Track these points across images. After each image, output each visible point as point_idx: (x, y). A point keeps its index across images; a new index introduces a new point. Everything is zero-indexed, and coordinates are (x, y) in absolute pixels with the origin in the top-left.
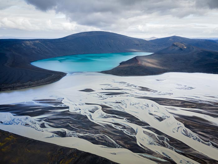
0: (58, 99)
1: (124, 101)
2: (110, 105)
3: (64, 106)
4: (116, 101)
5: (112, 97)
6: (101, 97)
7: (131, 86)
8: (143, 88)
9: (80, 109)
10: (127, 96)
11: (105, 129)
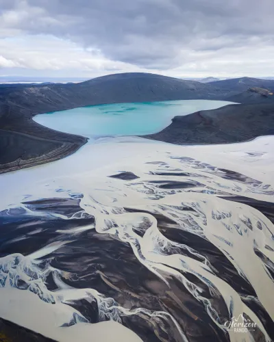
0: (73, 198)
1: (198, 204)
2: (173, 215)
3: (83, 217)
4: (182, 204)
5: (173, 193)
6: (152, 192)
7: (204, 167)
8: (228, 172)
9: (116, 226)
10: (202, 192)
11: (168, 292)
